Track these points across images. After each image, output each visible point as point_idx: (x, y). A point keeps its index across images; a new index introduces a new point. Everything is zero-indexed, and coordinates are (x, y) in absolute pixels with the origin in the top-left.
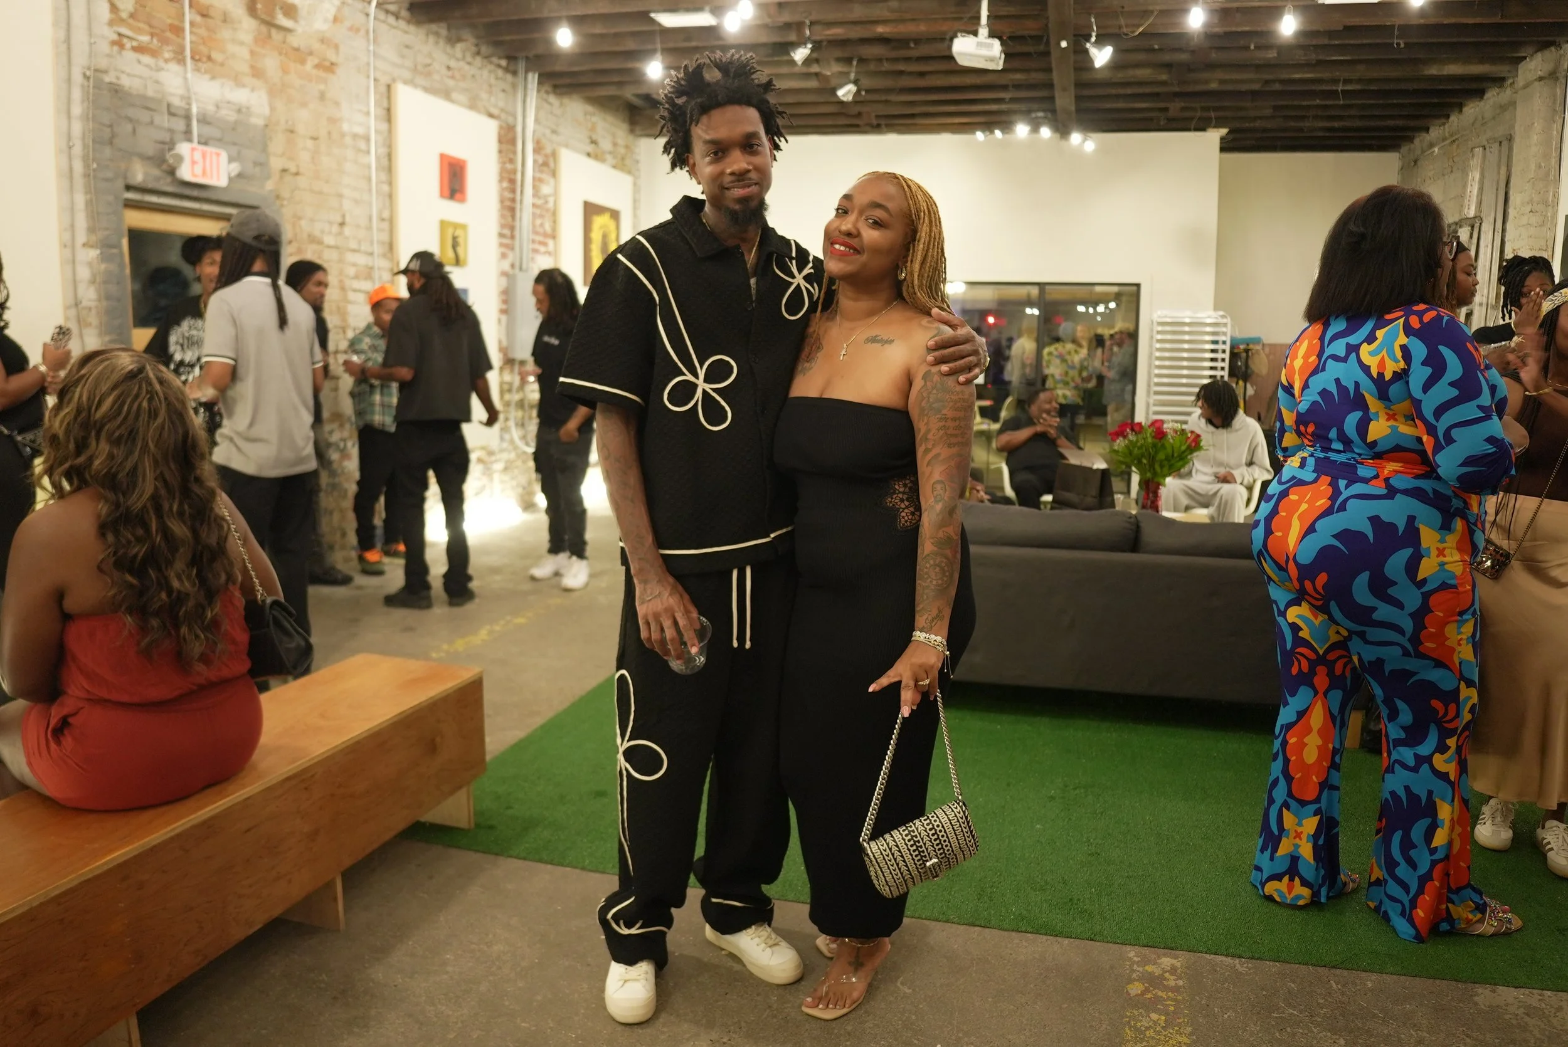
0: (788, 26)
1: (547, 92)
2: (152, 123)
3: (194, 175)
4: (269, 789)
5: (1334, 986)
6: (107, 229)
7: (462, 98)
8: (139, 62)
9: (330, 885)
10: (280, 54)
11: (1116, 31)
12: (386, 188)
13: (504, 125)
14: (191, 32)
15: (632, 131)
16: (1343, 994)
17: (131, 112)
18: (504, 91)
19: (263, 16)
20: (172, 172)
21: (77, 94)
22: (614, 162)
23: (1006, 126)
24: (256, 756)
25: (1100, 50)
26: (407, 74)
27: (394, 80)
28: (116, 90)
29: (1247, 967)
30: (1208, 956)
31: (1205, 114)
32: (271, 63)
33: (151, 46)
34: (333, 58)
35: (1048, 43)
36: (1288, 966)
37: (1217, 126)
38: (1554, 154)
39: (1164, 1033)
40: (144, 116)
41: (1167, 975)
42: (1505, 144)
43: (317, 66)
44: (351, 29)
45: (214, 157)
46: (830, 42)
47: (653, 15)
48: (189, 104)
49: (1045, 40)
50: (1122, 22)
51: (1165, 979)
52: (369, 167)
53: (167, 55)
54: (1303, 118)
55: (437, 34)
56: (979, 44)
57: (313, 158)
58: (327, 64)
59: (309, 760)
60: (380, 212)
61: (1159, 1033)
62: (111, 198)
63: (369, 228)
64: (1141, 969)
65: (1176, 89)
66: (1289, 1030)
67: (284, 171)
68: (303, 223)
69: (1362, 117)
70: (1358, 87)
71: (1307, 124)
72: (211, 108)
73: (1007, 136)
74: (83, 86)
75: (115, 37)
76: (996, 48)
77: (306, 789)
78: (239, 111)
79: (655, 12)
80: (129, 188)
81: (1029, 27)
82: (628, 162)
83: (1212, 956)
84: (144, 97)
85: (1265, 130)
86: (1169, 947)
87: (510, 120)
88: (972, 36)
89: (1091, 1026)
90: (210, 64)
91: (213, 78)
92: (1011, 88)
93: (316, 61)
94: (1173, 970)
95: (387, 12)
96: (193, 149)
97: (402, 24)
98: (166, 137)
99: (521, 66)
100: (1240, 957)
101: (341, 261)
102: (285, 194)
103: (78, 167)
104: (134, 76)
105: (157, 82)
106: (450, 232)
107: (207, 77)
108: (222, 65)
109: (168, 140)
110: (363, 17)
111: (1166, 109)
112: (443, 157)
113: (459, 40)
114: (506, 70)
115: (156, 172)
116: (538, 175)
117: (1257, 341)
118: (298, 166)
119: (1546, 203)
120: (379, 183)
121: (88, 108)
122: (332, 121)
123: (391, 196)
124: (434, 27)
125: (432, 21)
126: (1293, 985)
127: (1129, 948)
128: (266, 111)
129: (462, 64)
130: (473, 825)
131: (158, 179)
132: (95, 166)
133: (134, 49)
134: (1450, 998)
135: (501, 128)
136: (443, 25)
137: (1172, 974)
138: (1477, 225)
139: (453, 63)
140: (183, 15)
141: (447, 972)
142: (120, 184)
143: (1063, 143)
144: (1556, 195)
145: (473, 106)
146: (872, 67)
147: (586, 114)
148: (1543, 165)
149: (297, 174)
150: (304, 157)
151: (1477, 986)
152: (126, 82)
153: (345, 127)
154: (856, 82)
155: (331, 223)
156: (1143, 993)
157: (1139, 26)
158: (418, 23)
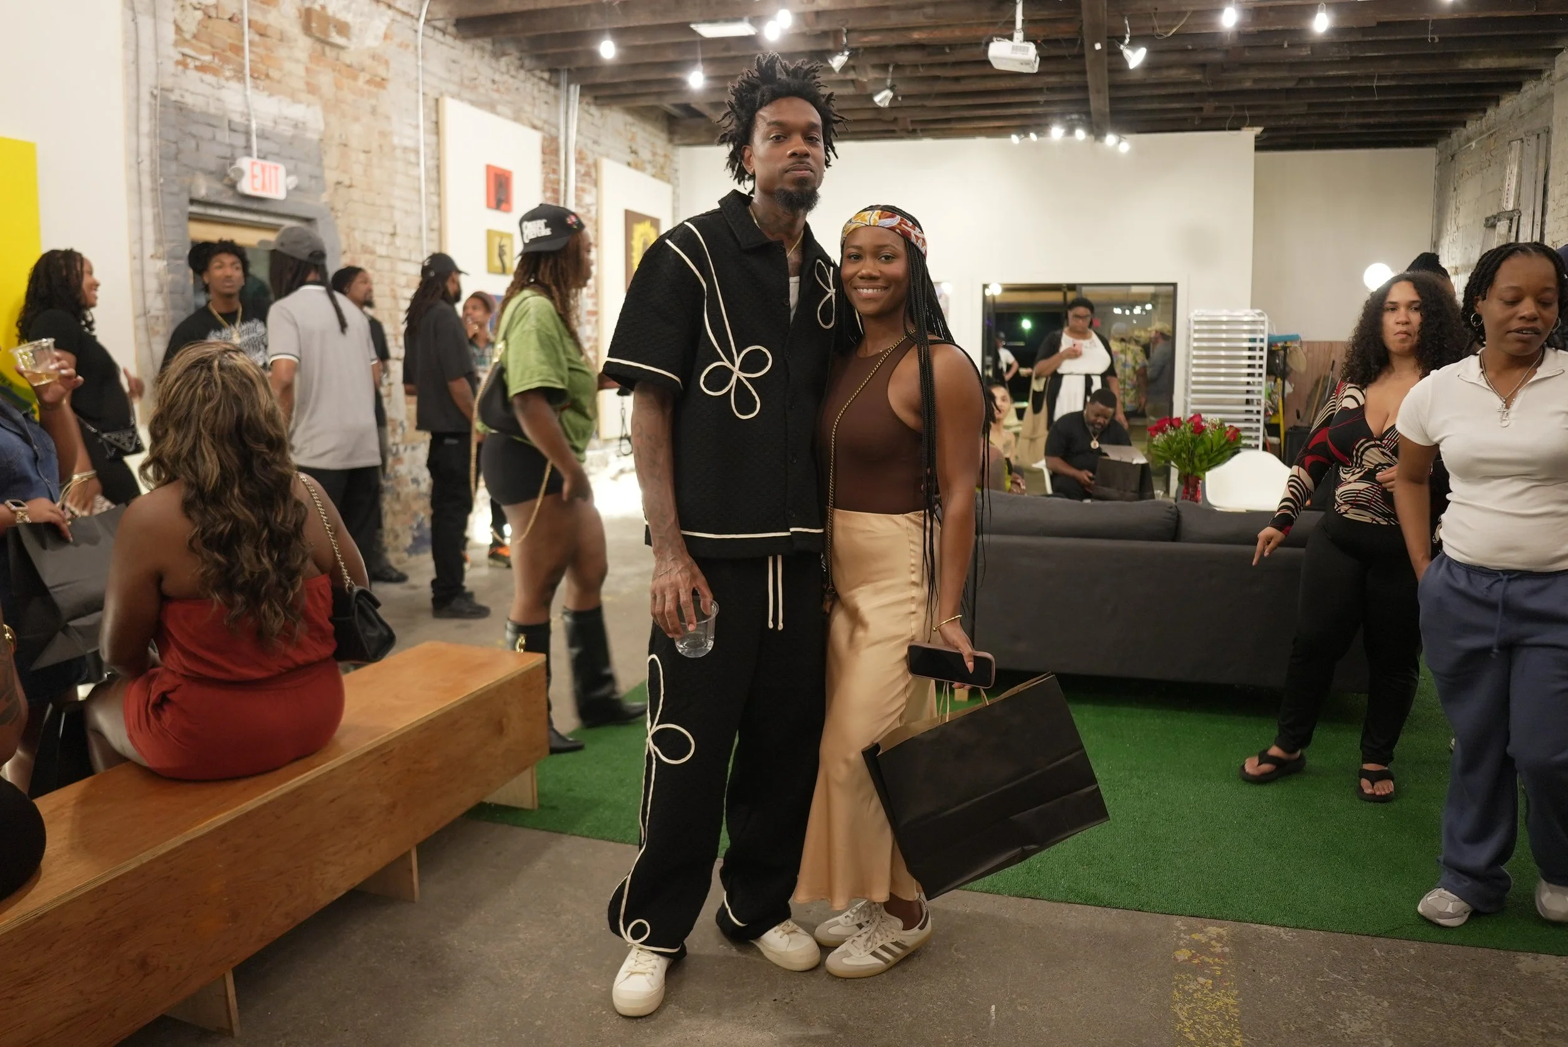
0: (825, 34)
1: (588, 104)
2: (214, 138)
3: (254, 189)
4: (353, 762)
5: (1378, 954)
6: (173, 241)
7: (506, 110)
8: (202, 81)
9: (405, 857)
10: (334, 70)
11: (1150, 32)
12: (435, 199)
13: (547, 136)
14: (251, 51)
15: (671, 141)
16: (1387, 960)
17: (194, 129)
18: (546, 103)
19: (318, 35)
20: (233, 186)
21: (145, 112)
22: (654, 171)
23: (1041, 127)
24: (338, 733)
25: (1134, 51)
26: (454, 88)
27: (442, 94)
28: (181, 108)
29: (1292, 936)
30: (1252, 925)
31: (1239, 113)
32: (325, 79)
33: (213, 65)
34: (384, 74)
35: (1082, 45)
36: (1332, 935)
37: (1252, 125)
39: (1211, 995)
40: (207, 132)
41: (1213, 943)
42: (1543, 136)
43: (369, 82)
44: (400, 45)
45: (273, 171)
46: (866, 49)
47: (693, 26)
48: (249, 120)
49: (1079, 42)
50: (1156, 23)
51: (1212, 946)
52: (419, 179)
53: (228, 74)
54: (1338, 115)
55: (482, 49)
56: (1015, 49)
57: (365, 171)
58: (378, 79)
59: (388, 736)
60: (429, 223)
61: (1206, 995)
62: (176, 211)
63: (419, 238)
64: (1188, 937)
65: (1211, 89)
66: (1333, 993)
67: (339, 183)
68: (357, 234)
69: (1398, 113)
70: (1393, 83)
71: (1341, 121)
72: (269, 124)
73: (1041, 139)
74: (150, 104)
75: (179, 57)
76: (1031, 51)
77: (385, 763)
78: (296, 126)
79: (695, 23)
80: (193, 202)
81: (1063, 30)
82: (666, 171)
83: (1257, 925)
84: (205, 114)
85: (1299, 128)
86: (1216, 917)
87: (553, 131)
88: (1007, 40)
89: (1140, 989)
90: (268, 82)
91: (271, 95)
92: (1045, 91)
93: (368, 77)
94: (1219, 938)
95: (435, 28)
96: (253, 164)
97: (449, 39)
98: (227, 152)
99: (563, 78)
100: (1284, 926)
101: (393, 270)
102: (339, 206)
103: (146, 182)
104: (198, 94)
105: (219, 100)
106: (497, 240)
107: (266, 93)
108: (279, 82)
109: (229, 155)
110: (412, 33)
111: (1201, 109)
112: (489, 168)
113: (504, 54)
114: (549, 82)
115: (218, 186)
116: (580, 185)
117: (1295, 338)
118: (351, 179)
120: (428, 194)
121: (155, 125)
122: (383, 134)
123: (439, 207)
124: (479, 42)
125: (477, 36)
126: (1336, 952)
127: (1175, 918)
128: (322, 127)
129: (506, 77)
130: (536, 806)
131: (220, 193)
132: (162, 180)
133: (197, 68)
134: (1492, 964)
135: (544, 139)
136: (489, 40)
137: (1218, 942)
138: (1515, 216)
139: (497, 77)
140: (243, 34)
141: (519, 940)
142: (185, 198)
143: (1098, 144)
145: (517, 119)
146: (908, 72)
147: (626, 125)
149: (350, 186)
150: (358, 170)
151: (1519, 954)
152: (189, 100)
153: (396, 140)
154: (892, 88)
155: (382, 233)
156: (1190, 959)
157: (1172, 27)
158: (464, 38)
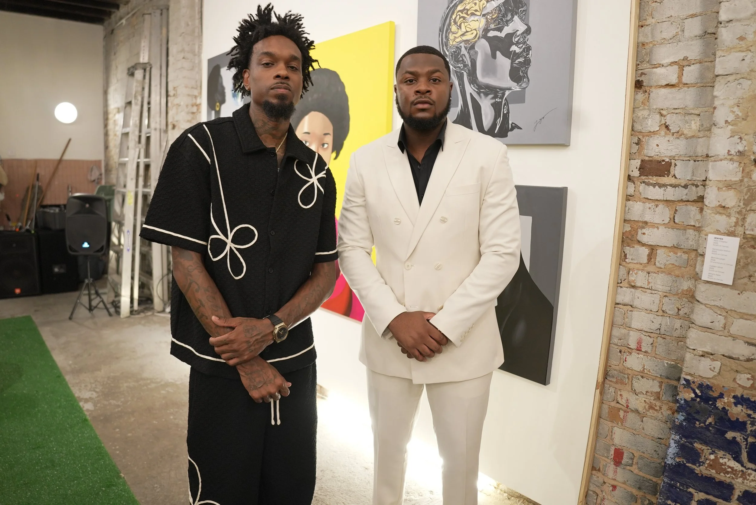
38: (197, 16)
42: (165, 11)
119: (193, 52)
138: (148, 69)
144: (200, 47)
148: (190, 23)
